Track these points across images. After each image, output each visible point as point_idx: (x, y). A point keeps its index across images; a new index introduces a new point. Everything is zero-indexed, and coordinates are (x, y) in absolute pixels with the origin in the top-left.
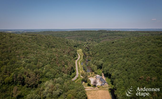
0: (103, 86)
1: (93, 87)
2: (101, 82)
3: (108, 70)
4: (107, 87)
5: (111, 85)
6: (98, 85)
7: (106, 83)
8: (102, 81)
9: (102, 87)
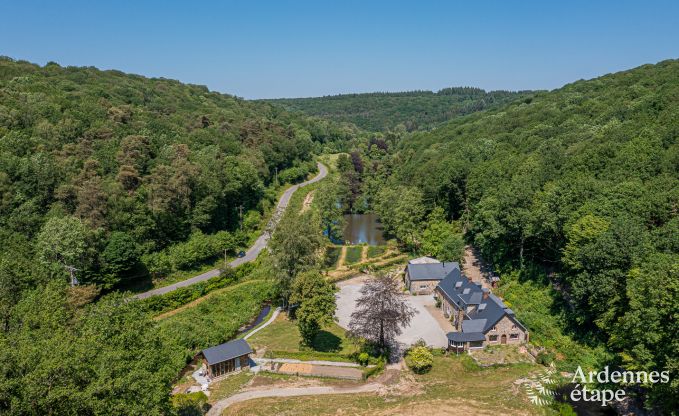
0: (471, 351)
1: (354, 357)
2: (450, 311)
3: (520, 204)
4: (522, 369)
5: (567, 340)
6: (421, 343)
7: (505, 327)
8: (459, 306)
9: (456, 362)
